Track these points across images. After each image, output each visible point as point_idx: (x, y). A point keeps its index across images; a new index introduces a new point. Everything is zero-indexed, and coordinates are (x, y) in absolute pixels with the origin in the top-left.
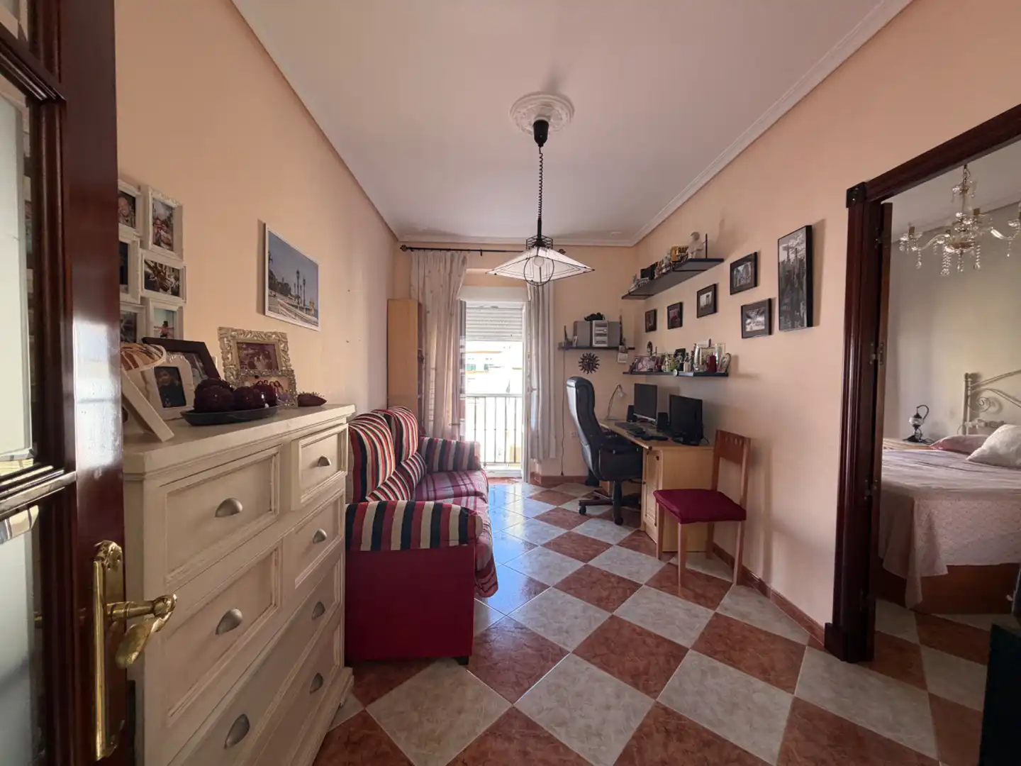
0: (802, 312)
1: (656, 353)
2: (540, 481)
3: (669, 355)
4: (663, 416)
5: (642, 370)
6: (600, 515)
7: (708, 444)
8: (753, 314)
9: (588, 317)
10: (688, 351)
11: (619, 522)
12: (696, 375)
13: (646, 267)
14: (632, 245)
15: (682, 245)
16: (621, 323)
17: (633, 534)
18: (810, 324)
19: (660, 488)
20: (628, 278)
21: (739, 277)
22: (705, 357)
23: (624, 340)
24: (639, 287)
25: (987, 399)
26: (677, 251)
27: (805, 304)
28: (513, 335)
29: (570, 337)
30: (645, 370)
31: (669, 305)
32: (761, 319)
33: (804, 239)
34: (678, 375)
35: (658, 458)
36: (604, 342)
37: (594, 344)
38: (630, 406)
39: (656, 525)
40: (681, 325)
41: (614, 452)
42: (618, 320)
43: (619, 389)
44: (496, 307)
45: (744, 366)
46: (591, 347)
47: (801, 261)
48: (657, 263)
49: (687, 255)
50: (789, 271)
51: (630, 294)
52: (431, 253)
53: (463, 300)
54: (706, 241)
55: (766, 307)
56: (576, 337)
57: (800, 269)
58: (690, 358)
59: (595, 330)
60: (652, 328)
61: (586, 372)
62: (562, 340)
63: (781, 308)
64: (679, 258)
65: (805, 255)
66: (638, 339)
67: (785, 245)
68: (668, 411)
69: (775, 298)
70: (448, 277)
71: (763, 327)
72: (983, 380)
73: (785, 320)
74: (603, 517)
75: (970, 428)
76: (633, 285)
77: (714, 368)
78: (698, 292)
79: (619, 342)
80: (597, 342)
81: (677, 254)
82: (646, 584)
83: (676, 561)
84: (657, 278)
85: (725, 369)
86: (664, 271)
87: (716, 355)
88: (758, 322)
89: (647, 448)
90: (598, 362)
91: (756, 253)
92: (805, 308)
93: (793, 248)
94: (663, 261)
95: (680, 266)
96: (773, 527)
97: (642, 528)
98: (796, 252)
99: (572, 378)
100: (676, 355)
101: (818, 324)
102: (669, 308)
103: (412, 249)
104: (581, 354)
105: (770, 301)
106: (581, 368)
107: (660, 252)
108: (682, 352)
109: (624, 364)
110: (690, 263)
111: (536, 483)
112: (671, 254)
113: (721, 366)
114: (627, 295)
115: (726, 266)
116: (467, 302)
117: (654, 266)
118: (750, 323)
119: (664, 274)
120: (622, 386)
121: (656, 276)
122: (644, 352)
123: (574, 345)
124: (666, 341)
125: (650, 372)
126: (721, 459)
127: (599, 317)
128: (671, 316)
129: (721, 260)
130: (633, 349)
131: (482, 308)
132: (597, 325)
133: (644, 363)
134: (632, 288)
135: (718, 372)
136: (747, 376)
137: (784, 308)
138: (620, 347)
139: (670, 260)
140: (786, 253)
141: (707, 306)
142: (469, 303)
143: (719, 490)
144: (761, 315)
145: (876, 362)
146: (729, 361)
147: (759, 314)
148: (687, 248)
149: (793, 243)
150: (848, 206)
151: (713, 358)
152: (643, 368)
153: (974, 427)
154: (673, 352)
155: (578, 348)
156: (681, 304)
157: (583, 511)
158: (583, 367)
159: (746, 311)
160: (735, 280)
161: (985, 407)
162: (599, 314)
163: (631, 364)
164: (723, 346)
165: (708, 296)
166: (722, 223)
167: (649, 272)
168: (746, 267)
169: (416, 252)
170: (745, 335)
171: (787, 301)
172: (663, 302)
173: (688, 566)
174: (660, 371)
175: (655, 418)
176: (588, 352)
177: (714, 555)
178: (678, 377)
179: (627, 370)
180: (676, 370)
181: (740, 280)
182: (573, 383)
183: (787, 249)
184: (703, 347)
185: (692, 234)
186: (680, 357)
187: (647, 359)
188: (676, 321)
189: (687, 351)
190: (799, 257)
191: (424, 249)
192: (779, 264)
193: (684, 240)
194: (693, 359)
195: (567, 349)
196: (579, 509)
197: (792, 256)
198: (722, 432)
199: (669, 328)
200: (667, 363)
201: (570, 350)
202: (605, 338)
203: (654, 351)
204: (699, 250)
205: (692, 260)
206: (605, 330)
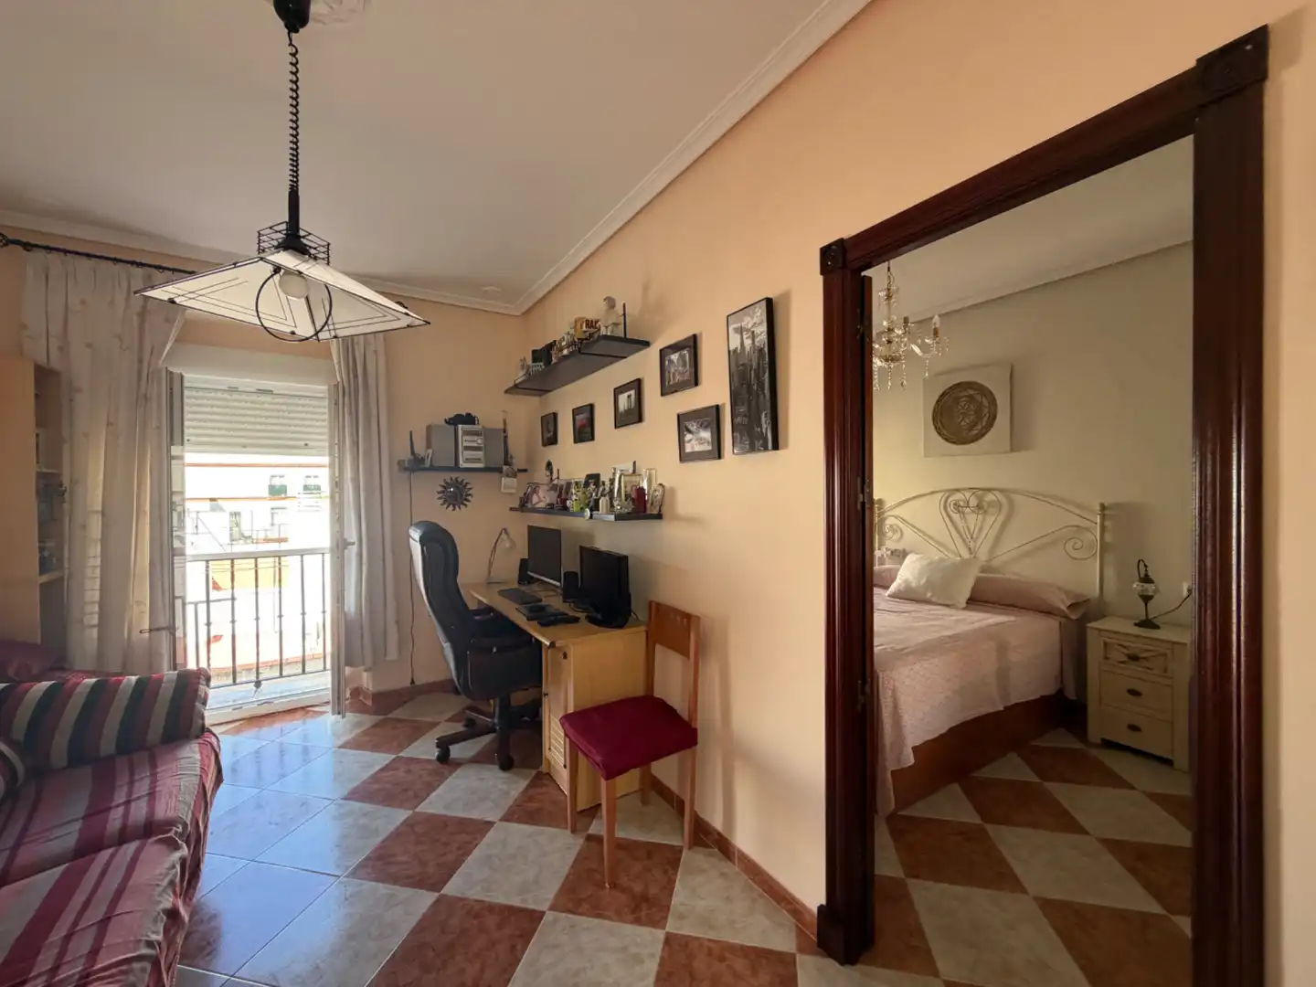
0: (764, 426)
1: (558, 478)
2: (369, 703)
3: (577, 483)
4: (570, 576)
5: (538, 506)
6: (474, 757)
7: (638, 623)
8: (693, 426)
9: (450, 419)
10: (605, 478)
11: (507, 765)
12: (619, 517)
13: (539, 348)
14: (518, 314)
15: (590, 316)
16: (505, 431)
17: (531, 785)
18: (776, 447)
19: (571, 710)
20: (512, 362)
21: (672, 370)
22: (629, 489)
23: (512, 457)
24: (530, 377)
25: (891, 526)
26: (584, 325)
27: (769, 415)
28: (310, 443)
29: (420, 449)
30: (542, 505)
31: (574, 407)
32: (706, 435)
33: (765, 318)
34: (591, 517)
35: (565, 656)
36: (478, 460)
37: (461, 462)
38: (522, 560)
39: (565, 766)
40: (593, 439)
41: (495, 650)
42: (502, 427)
43: (504, 536)
44: (269, 392)
45: (684, 504)
46: (456, 468)
47: (761, 350)
48: (555, 341)
49: (599, 330)
50: (743, 365)
51: (516, 386)
52: (87, 263)
53: (176, 370)
54: (624, 314)
55: (711, 417)
56: (430, 451)
57: (759, 364)
58: (607, 489)
59: (464, 441)
60: (552, 440)
61: (451, 508)
62: (407, 456)
63: (735, 420)
64: (588, 334)
65: (766, 341)
66: (531, 458)
67: (735, 326)
68: (578, 570)
69: (724, 404)
70: (135, 320)
71: (710, 448)
72: (888, 505)
73: (741, 439)
74: (478, 760)
75: (879, 558)
76: (521, 373)
77: (642, 507)
78: (615, 389)
79: (502, 462)
80: (467, 460)
81: (584, 328)
82: (552, 908)
83: (598, 827)
84: (555, 363)
85: (658, 508)
86: (565, 352)
87: (646, 487)
88: (701, 439)
89: (548, 644)
90: (470, 492)
91: (695, 337)
92: (769, 421)
93: (748, 330)
94: (563, 338)
95: (587, 346)
96: (736, 752)
97: (544, 768)
98: (753, 337)
99: (418, 525)
100: (587, 484)
101: (786, 446)
102: (576, 412)
103: (28, 246)
104: (439, 479)
105: (717, 407)
106: (441, 501)
107: (559, 327)
108: (594, 479)
109: (511, 494)
110: (603, 342)
111: (362, 709)
112: (575, 327)
113: (652, 504)
114: (511, 388)
115: (652, 354)
116: (187, 376)
117: (550, 346)
118: (691, 440)
119: (565, 356)
120: (510, 530)
121: (554, 360)
122: (541, 476)
123: (428, 464)
124: (573, 461)
125: (550, 509)
126: (658, 648)
127: (469, 419)
128: (578, 424)
129: (646, 344)
130: (525, 471)
131: (233, 390)
132: (466, 433)
133: (541, 494)
134: (520, 376)
135: (648, 512)
136: (691, 520)
137: (738, 420)
138: (505, 468)
139: (572, 336)
140: (738, 336)
141: (628, 412)
142: (191, 377)
143: (657, 694)
144: (706, 428)
145: (863, 503)
146: (663, 496)
147: (704, 426)
148: (597, 322)
149: (748, 322)
150: (822, 273)
151: (641, 491)
152: (540, 501)
153: (883, 555)
154: (581, 477)
155: (433, 468)
156: (591, 406)
157: (444, 758)
158: (445, 501)
159: (683, 420)
160: (667, 374)
161: (890, 534)
162: (469, 415)
163: (522, 495)
164: (653, 472)
165: (629, 397)
166: (646, 288)
167: (543, 355)
168: (682, 357)
169: (39, 255)
170: (684, 457)
171: (743, 409)
172: (565, 401)
173: (620, 834)
174: (565, 508)
175: (560, 581)
176: (454, 475)
177: (653, 795)
178: (591, 521)
179: (516, 504)
180: (588, 510)
181: (674, 374)
182: (415, 534)
183: (740, 331)
184: (626, 473)
185: (605, 300)
186: (592, 487)
187: (546, 488)
188: (585, 432)
189: (602, 479)
190: (757, 344)
191: (66, 252)
192: (729, 352)
193: (592, 307)
194: (611, 491)
195: (414, 471)
196: (436, 754)
197: (748, 343)
198: (658, 605)
199: (575, 442)
200: (574, 497)
201: (417, 474)
202: (480, 454)
203: (555, 475)
204: (616, 324)
205: (606, 337)
206: (479, 441)
